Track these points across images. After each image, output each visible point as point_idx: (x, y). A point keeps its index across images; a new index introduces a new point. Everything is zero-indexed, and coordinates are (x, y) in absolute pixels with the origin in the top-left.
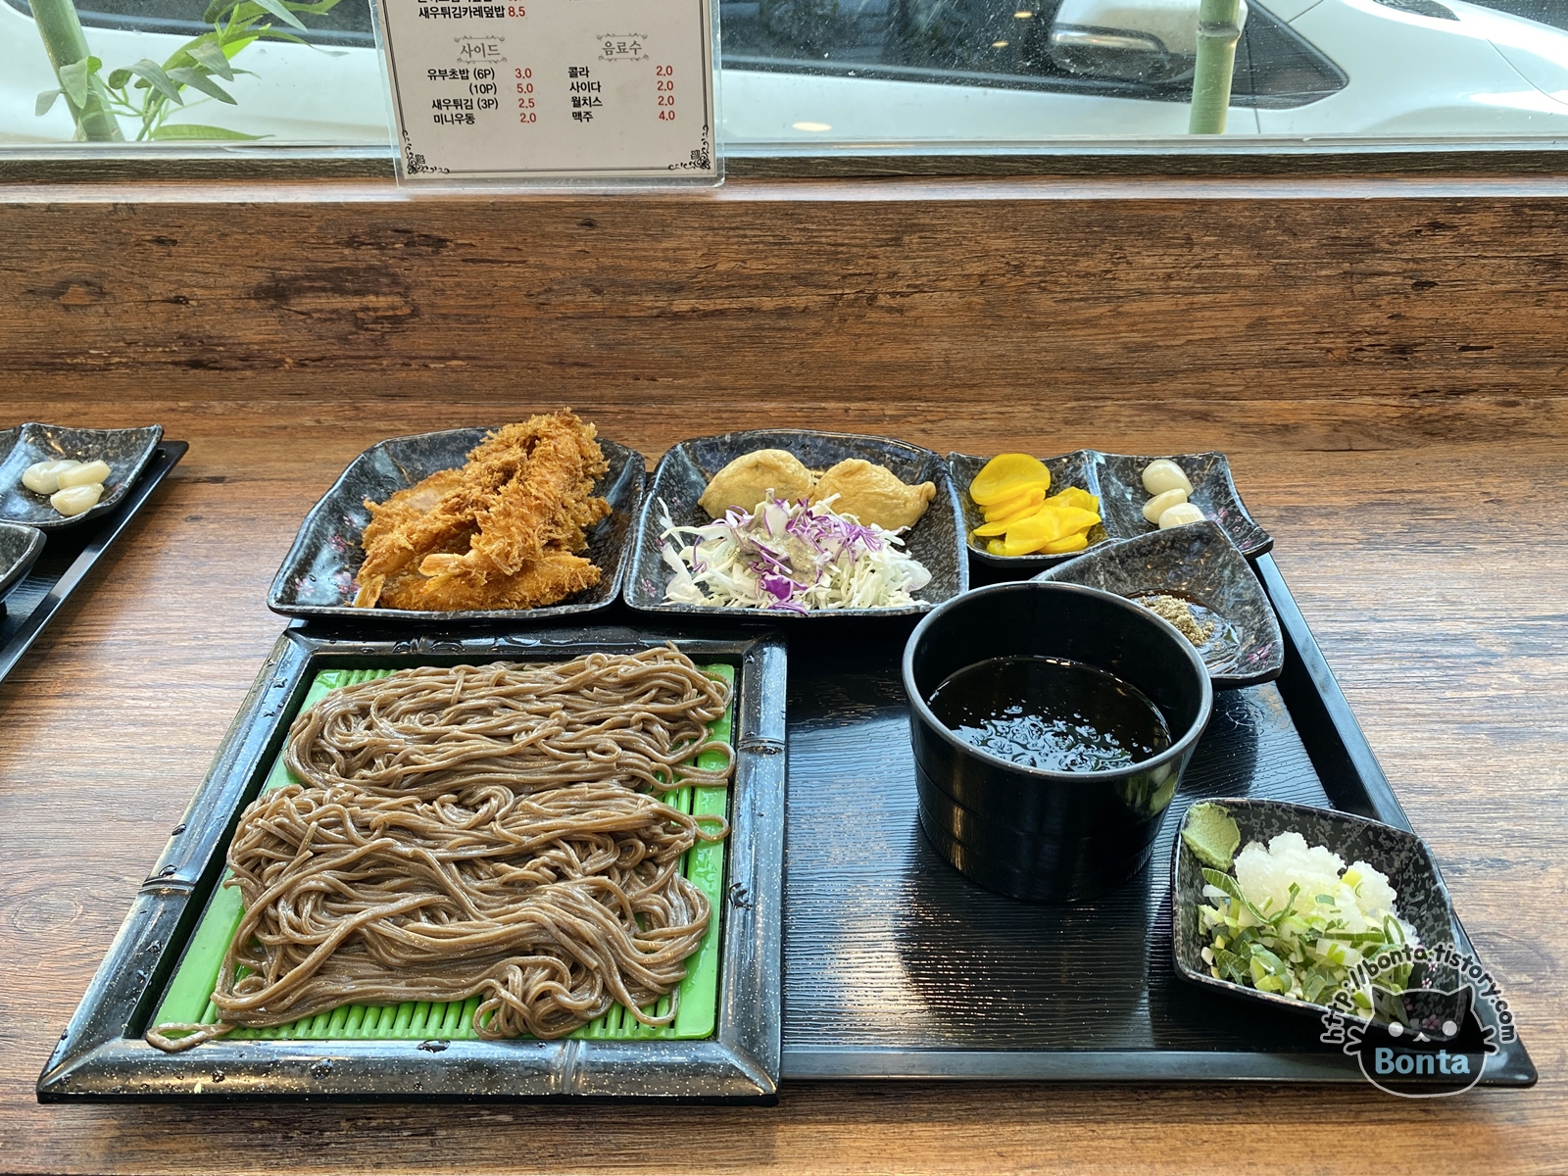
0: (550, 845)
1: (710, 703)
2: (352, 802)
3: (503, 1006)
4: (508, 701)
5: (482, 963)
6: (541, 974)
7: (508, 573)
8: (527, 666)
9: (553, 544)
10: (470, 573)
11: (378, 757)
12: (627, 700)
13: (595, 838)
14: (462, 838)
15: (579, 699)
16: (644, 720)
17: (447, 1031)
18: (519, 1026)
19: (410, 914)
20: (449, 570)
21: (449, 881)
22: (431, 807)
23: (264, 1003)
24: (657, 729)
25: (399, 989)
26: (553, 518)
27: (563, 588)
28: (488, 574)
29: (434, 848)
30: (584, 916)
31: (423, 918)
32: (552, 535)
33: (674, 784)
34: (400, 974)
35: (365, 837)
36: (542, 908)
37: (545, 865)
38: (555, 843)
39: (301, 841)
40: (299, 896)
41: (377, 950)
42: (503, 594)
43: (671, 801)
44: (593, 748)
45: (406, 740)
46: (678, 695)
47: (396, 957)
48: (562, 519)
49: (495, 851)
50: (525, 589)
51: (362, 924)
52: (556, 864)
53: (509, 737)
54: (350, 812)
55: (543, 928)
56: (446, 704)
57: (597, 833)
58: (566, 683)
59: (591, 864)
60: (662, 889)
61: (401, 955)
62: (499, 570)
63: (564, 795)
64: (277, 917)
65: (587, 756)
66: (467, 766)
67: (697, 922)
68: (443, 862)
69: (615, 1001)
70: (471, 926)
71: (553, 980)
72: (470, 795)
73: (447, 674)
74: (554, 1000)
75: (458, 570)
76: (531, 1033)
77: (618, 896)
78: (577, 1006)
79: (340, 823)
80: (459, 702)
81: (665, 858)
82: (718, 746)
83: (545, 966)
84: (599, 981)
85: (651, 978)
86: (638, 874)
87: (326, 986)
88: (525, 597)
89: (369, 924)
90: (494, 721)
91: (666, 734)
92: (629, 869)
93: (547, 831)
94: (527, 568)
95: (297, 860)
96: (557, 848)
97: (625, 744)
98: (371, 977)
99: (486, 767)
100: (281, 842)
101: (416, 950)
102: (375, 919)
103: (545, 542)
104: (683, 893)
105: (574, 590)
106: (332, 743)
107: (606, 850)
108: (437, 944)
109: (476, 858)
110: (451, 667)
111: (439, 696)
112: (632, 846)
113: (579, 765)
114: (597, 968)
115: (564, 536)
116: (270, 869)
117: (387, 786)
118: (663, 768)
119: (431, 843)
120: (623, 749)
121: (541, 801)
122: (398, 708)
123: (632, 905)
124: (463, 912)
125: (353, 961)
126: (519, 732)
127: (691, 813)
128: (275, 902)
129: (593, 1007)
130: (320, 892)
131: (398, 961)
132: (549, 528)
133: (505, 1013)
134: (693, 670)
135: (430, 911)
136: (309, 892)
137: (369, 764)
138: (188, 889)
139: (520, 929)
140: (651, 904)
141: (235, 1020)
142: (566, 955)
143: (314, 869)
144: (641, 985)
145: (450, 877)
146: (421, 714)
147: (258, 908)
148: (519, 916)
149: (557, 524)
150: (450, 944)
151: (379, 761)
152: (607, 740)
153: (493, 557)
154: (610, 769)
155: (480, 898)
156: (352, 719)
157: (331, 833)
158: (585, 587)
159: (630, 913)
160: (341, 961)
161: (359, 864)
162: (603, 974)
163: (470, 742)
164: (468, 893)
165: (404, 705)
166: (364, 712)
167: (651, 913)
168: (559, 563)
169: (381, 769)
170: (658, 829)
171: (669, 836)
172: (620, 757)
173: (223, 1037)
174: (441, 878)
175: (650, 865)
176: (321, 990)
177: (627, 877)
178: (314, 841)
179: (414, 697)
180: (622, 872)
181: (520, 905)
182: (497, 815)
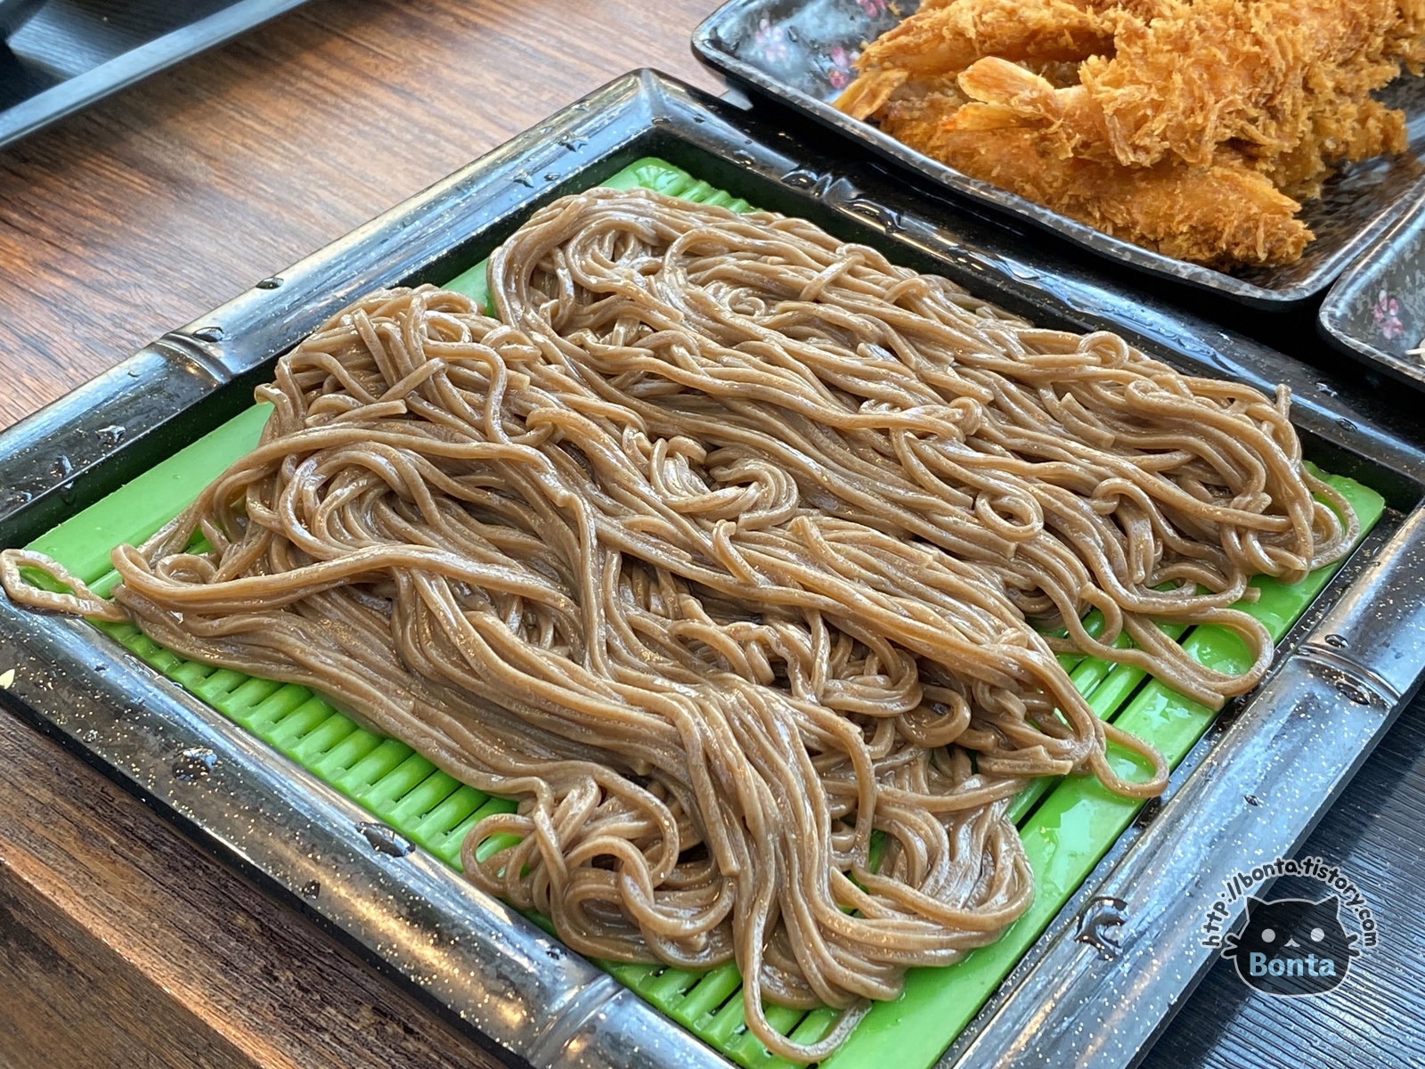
0: (799, 616)
1: (1286, 539)
2: (528, 365)
3: (530, 839)
4: (898, 341)
5: (553, 748)
6: (626, 822)
7: (1121, 157)
8: (986, 308)
9: (1242, 148)
10: (1050, 124)
11: (624, 321)
12: (1117, 446)
13: (886, 650)
14: (659, 520)
15: (1029, 401)
16: (1125, 499)
17: (423, 830)
18: (535, 891)
19: (499, 598)
20: (1014, 101)
21: (591, 580)
22: (647, 443)
23: (184, 604)
24: (1142, 531)
25: (397, 709)
26: (1271, 97)
27: (1217, 239)
28: (1085, 145)
29: (606, 512)
30: (769, 772)
31: (514, 618)
32: (1251, 129)
33: (1114, 649)
34: (417, 687)
35: (505, 430)
36: (704, 711)
37: (765, 645)
38: (809, 619)
39: (400, 378)
40: (342, 468)
41: (404, 627)
42: (1097, 199)
43: (1085, 680)
44: (994, 496)
45: (687, 318)
46: (1224, 489)
47: (422, 651)
48: (1288, 108)
49: (702, 573)
50: (1144, 206)
51: (406, 565)
52: (783, 651)
53: (859, 399)
54: (510, 380)
55: (678, 743)
56: (793, 293)
57: (894, 644)
58: (1024, 361)
59: (850, 692)
60: (953, 817)
61: (434, 653)
62: (1108, 145)
63: (882, 546)
64: (288, 481)
65: (973, 507)
66: (750, 409)
67: (979, 915)
68: (604, 543)
69: (732, 959)
70: (572, 674)
71: (643, 849)
72: (728, 463)
73: (832, 248)
74: (618, 883)
75: (1029, 109)
76: (549, 916)
77: (861, 779)
78: (655, 922)
79: (483, 389)
80: (817, 301)
81: (997, 766)
82: (1246, 625)
83: (644, 813)
84: (725, 903)
85: (821, 957)
86: (932, 764)
87: (291, 634)
88: (1135, 223)
89: (414, 572)
90: (851, 360)
91: (1155, 553)
92: (921, 746)
93: (806, 589)
94: (1167, 168)
95: (378, 406)
96: (807, 627)
97: (1059, 524)
98: (368, 664)
99: (780, 425)
100: (372, 367)
101: (462, 661)
102: (432, 570)
103: (1229, 134)
104: (990, 847)
105: (1237, 252)
106: (571, 266)
107: (895, 683)
108: (500, 671)
109: (663, 568)
110: (846, 241)
111: (789, 274)
112: (949, 707)
113: (950, 514)
114: (734, 877)
115: (1276, 142)
116: (330, 398)
117: (608, 373)
118: (1107, 606)
119: (608, 501)
120: (1048, 527)
121: (834, 534)
122: (714, 264)
123: (877, 810)
124: (584, 643)
125: (358, 621)
126: (881, 399)
127: (1111, 720)
128: (303, 455)
129: (684, 943)
130: (380, 480)
131: (422, 661)
132: (1253, 113)
133: (526, 854)
134: (1293, 464)
135: (533, 612)
136: (363, 469)
137: (604, 328)
138: (219, 379)
139: (642, 724)
140: (917, 830)
141: (132, 609)
142: (690, 818)
143: (391, 436)
144: (795, 960)
145: (600, 576)
146: (741, 291)
147: (273, 452)
148: (656, 701)
149: (1273, 112)
150: (515, 678)
151: (620, 329)
152: (1027, 496)
153: (1108, 110)
154: (1001, 549)
155: (625, 640)
156: (632, 243)
157: (456, 394)
158: (1263, 256)
159: (866, 822)
160: (336, 612)
161: (471, 472)
162: (738, 892)
163: (782, 371)
164: (609, 616)
165: (730, 263)
166: (660, 245)
167: (903, 844)
168: (1236, 187)
169: (613, 345)
170: (1016, 705)
171: (1028, 730)
172: (1033, 539)
173: (104, 627)
174: (582, 568)
175: (964, 762)
176: (278, 636)
177: (905, 757)
178: (422, 391)
179: (755, 259)
180: (901, 744)
181: (675, 686)
182: (744, 517)
